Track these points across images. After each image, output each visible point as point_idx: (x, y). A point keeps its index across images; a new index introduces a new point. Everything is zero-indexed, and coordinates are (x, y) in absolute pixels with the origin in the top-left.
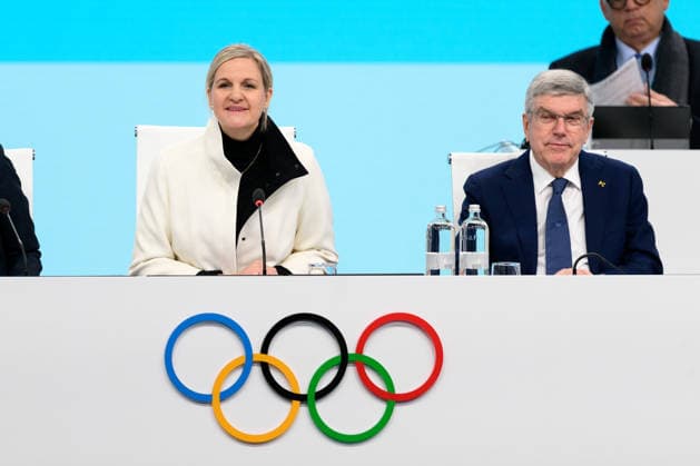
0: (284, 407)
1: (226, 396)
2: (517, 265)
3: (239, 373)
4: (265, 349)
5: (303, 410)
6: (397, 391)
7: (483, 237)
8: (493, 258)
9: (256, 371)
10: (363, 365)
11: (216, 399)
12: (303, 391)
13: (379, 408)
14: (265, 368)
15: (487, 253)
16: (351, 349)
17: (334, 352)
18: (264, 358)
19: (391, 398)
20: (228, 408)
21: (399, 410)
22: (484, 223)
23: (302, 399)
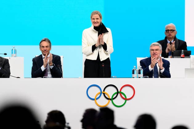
0: (107, 101)
1: (97, 99)
2: (148, 76)
3: (99, 95)
4: (104, 91)
5: (111, 101)
6: (127, 98)
7: (142, 71)
8: (144, 75)
9: (102, 95)
10: (121, 93)
11: (95, 99)
12: (111, 98)
13: (124, 101)
14: (104, 94)
15: (143, 74)
16: (119, 91)
17: (116, 91)
18: (104, 92)
19: (126, 99)
20: (97, 101)
21: (127, 101)
22: (142, 69)
23: (110, 99)
